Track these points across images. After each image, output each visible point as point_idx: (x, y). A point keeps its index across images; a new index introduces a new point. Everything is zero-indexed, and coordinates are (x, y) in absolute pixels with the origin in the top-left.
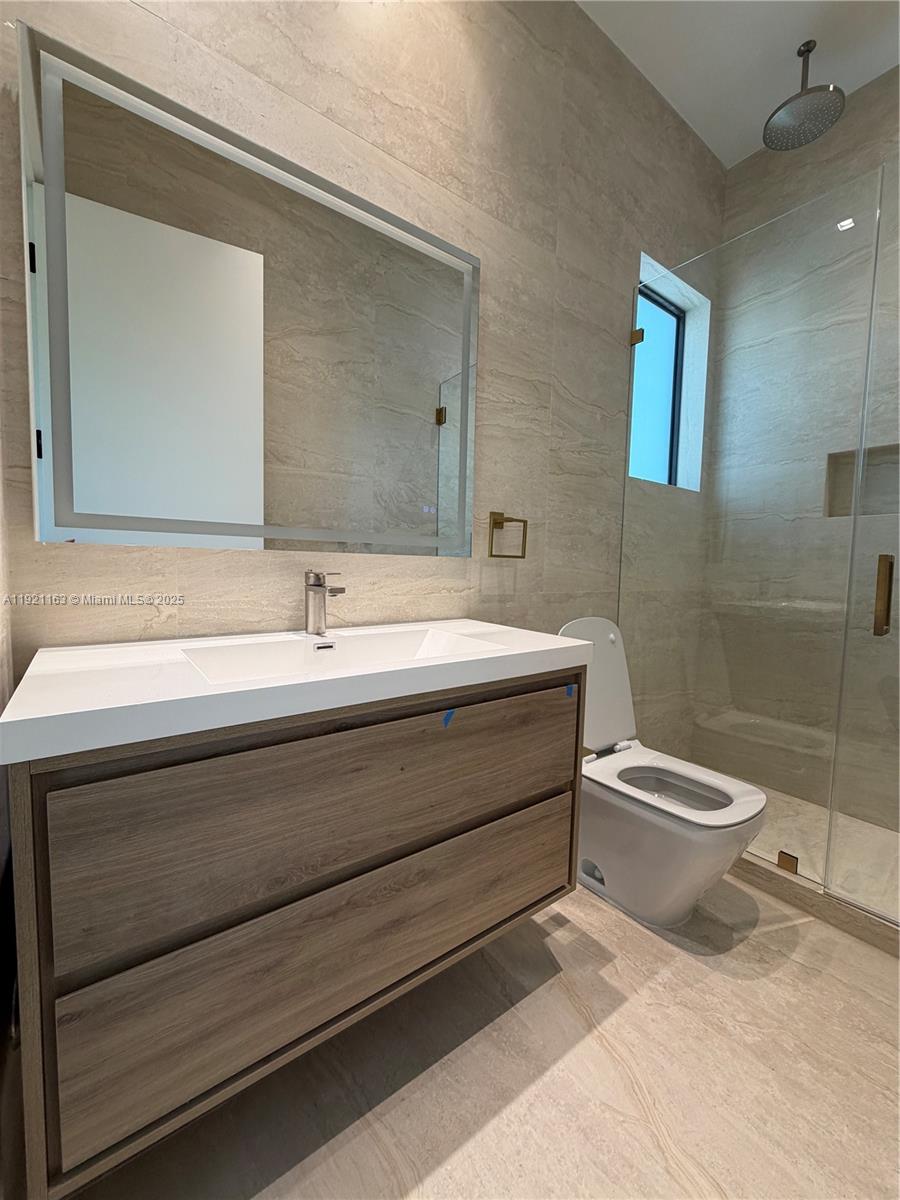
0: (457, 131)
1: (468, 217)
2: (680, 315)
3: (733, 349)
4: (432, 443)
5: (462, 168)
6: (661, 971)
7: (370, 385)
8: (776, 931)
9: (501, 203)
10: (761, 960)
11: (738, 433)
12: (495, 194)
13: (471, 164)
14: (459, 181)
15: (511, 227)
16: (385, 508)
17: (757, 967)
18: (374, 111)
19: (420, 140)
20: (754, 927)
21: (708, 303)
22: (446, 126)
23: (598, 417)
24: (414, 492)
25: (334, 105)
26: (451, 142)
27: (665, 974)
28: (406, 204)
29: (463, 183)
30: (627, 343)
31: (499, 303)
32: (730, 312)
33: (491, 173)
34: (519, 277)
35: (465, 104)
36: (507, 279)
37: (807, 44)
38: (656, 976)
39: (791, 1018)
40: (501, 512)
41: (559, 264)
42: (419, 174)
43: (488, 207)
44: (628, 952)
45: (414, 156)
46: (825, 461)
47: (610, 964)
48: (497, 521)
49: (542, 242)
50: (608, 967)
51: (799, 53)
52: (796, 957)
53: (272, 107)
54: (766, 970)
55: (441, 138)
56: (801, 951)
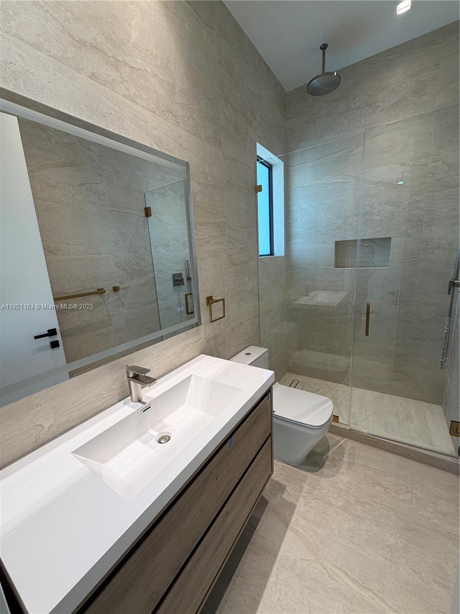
0: (168, 82)
1: (179, 137)
2: (270, 167)
3: (294, 187)
4: (145, 228)
5: (173, 106)
6: (305, 486)
7: (102, 197)
8: (336, 450)
9: (194, 125)
10: (335, 466)
11: (299, 227)
12: (191, 120)
13: (178, 103)
14: (173, 115)
15: (200, 138)
16: (123, 269)
17: (334, 469)
18: (121, 73)
19: (149, 90)
20: (329, 451)
21: (283, 163)
22: (162, 80)
23: (246, 233)
24: (138, 258)
25: (95, 71)
26: (166, 91)
27: (306, 487)
28: (147, 134)
29: (175, 116)
30: (254, 192)
31: (199, 184)
32: (292, 168)
33: (187, 107)
34: (207, 167)
35: (170, 64)
36: (201, 169)
37: (324, 45)
38: (303, 489)
39: (350, 488)
40: (212, 296)
41: (223, 156)
42: (152, 113)
43: (188, 128)
44: (290, 482)
45: (147, 102)
46: (334, 245)
47: (286, 491)
48: (210, 300)
49: (215, 144)
50: (285, 493)
51: (321, 48)
52: (345, 459)
53: (55, 75)
54: (338, 469)
55: (160, 88)
56: (346, 455)
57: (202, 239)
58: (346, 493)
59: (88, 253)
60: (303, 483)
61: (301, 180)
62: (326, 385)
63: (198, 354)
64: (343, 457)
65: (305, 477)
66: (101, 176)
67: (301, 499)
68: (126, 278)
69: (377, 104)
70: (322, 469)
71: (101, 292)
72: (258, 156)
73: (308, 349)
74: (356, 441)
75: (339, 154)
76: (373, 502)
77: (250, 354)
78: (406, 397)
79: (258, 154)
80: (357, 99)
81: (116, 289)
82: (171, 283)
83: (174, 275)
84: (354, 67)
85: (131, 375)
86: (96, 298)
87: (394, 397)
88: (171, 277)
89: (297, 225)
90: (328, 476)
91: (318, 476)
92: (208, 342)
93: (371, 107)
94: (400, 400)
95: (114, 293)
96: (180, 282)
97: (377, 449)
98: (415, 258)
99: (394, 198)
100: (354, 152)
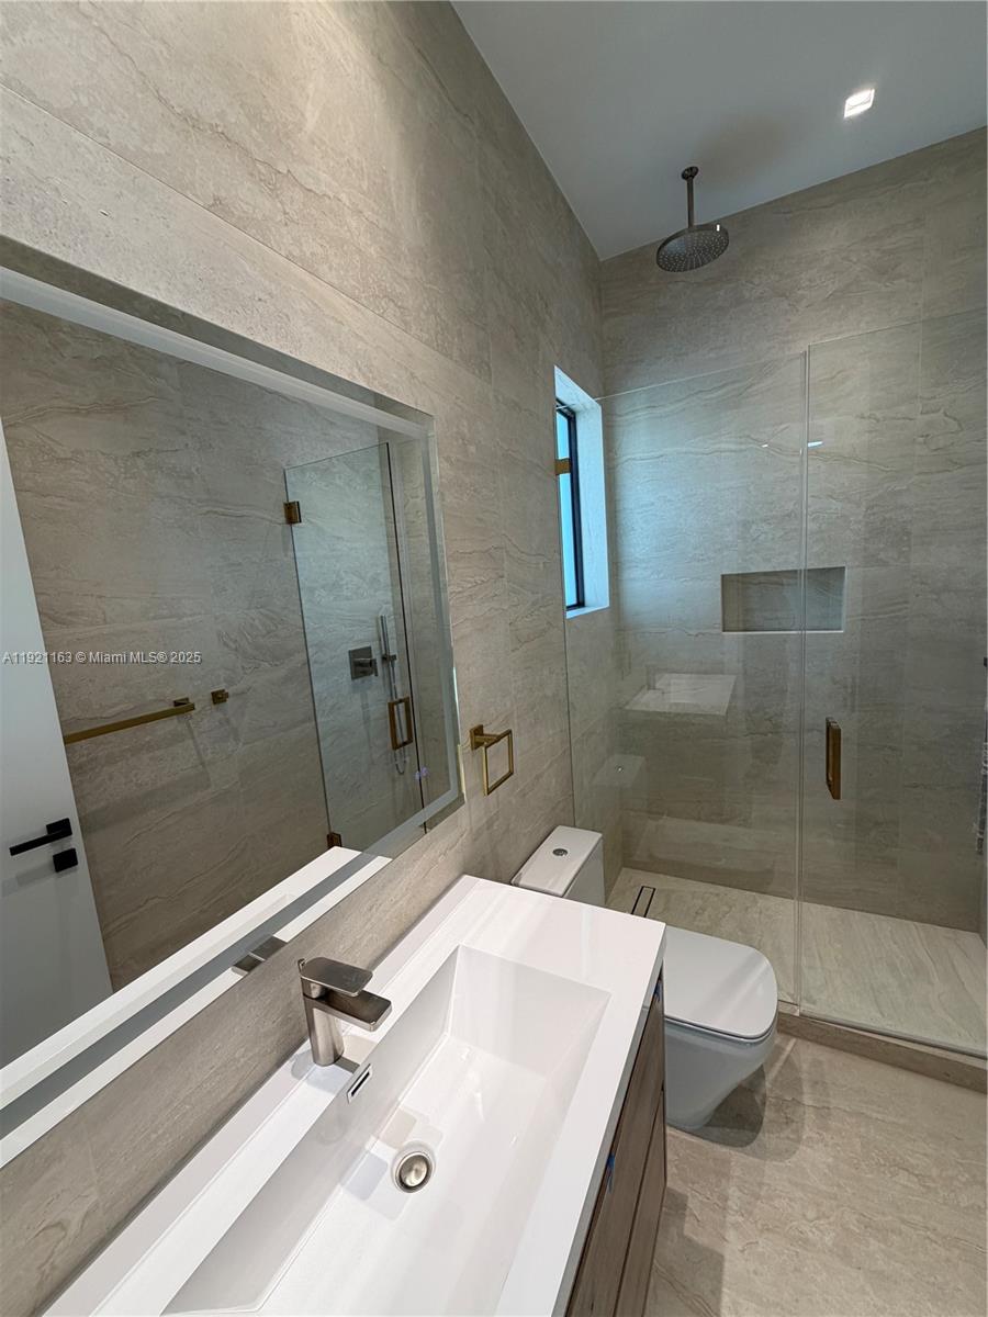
0: (385, 229)
1: (410, 355)
2: (571, 417)
3: (624, 458)
4: (286, 549)
5: (397, 286)
6: (730, 1192)
7: (187, 482)
9: (439, 329)
10: (789, 1121)
11: (638, 543)
12: (432, 316)
13: (405, 278)
14: (396, 305)
15: (451, 359)
16: (236, 650)
18: (281, 202)
19: (345, 248)
20: (764, 1077)
21: (600, 408)
22: (372, 222)
23: (541, 565)
24: (272, 619)
25: (223, 194)
26: (381, 248)
27: (733, 1194)
28: (341, 349)
29: (399, 307)
30: (553, 474)
31: (453, 463)
32: (619, 419)
33: (425, 288)
34: (465, 424)
35: (390, 189)
36: (455, 430)
37: (690, 169)
38: (730, 1203)
39: (839, 1186)
40: (481, 727)
41: (495, 397)
42: (351, 301)
43: (427, 336)
44: (693, 1183)
45: (342, 273)
46: (718, 584)
47: (687, 1212)
48: (479, 737)
49: (480, 372)
50: (687, 1219)
51: (684, 176)
52: (807, 1100)
53: (120, 196)
54: (796, 1131)
55: (369, 242)
56: (806, 1088)
57: (460, 592)
58: (834, 1203)
59: (152, 615)
60: (723, 1181)
61: (638, 444)
62: (717, 895)
63: (456, 875)
64: (802, 1093)
65: (726, 1162)
66: (184, 433)
67: (731, 1235)
68: (243, 668)
69: (800, 292)
70: (760, 1134)
71: (182, 707)
72: (558, 400)
73: (670, 814)
74: (821, 1044)
75: (724, 390)
76: (903, 1221)
77: (565, 852)
78: (897, 916)
79: (560, 394)
80: (756, 281)
81: (218, 698)
82: (347, 671)
83: (353, 654)
84: (747, 218)
85: (315, 993)
86: (171, 725)
87: (872, 916)
88: (347, 657)
89: (635, 541)
90: (783, 1154)
91: (755, 1154)
92: (475, 840)
93: (787, 298)
94: (886, 925)
95: (213, 706)
96: (366, 669)
97: (874, 1063)
98: (900, 610)
99: (847, 484)
100: (755, 388)
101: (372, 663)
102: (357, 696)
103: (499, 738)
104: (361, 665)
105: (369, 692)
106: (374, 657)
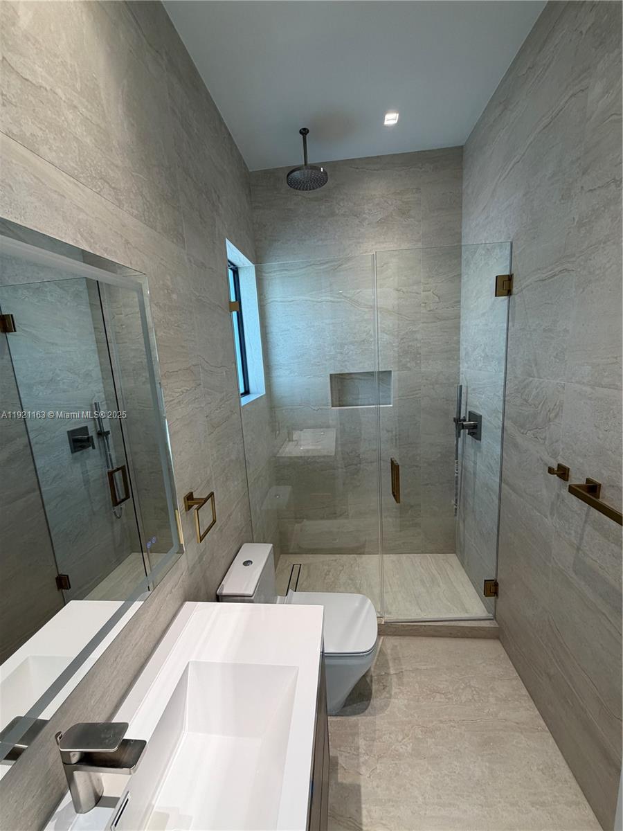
0: (98, 125)
1: (124, 226)
2: (236, 272)
3: (269, 301)
5: (110, 171)
6: (360, 743)
9: (145, 207)
10: (385, 687)
11: (281, 355)
12: (140, 197)
13: (117, 166)
14: (110, 186)
15: (156, 231)
17: (385, 694)
19: (63, 134)
21: (254, 266)
22: (86, 117)
23: (224, 373)
26: (96, 140)
27: (362, 743)
29: (114, 188)
30: (227, 312)
31: (160, 307)
32: (266, 275)
33: (133, 175)
34: (169, 278)
35: (100, 93)
36: (161, 282)
37: (304, 129)
38: (360, 750)
39: (411, 715)
40: (191, 494)
41: (188, 259)
42: (72, 179)
43: (136, 212)
44: (340, 746)
45: (62, 155)
46: (329, 379)
47: (339, 765)
49: (177, 240)
50: (339, 771)
51: (301, 132)
52: (392, 671)
54: (389, 692)
55: (85, 133)
56: (391, 664)
58: (410, 726)
60: (356, 738)
61: (278, 293)
63: (180, 603)
64: (389, 668)
65: (356, 725)
67: (363, 770)
69: (364, 216)
70: (372, 701)
72: (229, 261)
74: (395, 635)
75: (325, 266)
76: (441, 722)
77: (251, 562)
78: (422, 553)
79: (230, 257)
80: (342, 205)
82: (67, 446)
83: (71, 433)
84: (335, 165)
85: (75, 759)
87: (411, 555)
88: (66, 435)
89: (279, 352)
90: (383, 708)
91: (371, 715)
92: (191, 573)
93: (358, 217)
94: (417, 558)
96: (84, 444)
97: (419, 638)
98: (417, 394)
99: (391, 325)
100: (343, 266)
101: (89, 440)
102: (78, 465)
103: (206, 500)
104: (79, 441)
105: (87, 462)
106: (90, 435)
